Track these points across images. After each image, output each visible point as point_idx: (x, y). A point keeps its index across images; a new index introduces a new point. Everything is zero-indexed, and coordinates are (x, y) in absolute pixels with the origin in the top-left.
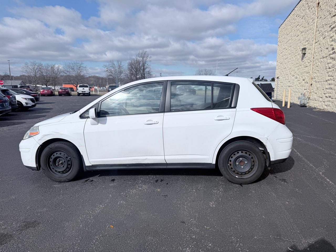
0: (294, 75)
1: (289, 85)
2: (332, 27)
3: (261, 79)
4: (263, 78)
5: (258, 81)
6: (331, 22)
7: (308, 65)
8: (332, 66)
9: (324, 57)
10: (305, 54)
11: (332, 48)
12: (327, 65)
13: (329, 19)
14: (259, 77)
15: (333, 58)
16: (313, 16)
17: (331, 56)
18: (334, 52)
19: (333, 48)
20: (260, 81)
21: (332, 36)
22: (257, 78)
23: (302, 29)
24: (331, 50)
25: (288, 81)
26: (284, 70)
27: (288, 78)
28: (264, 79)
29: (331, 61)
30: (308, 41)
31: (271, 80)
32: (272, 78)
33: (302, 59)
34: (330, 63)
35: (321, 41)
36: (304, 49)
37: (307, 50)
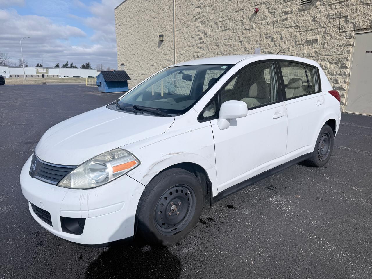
0: (149, 62)
1: (143, 73)
2: (197, 17)
3: (69, 65)
4: (72, 64)
5: (67, 67)
6: (195, 13)
7: (169, 52)
8: (201, 55)
9: (190, 46)
10: (162, 41)
11: (199, 38)
12: (195, 54)
13: (192, 10)
14: (67, 63)
15: (201, 48)
16: (168, 3)
17: (199, 45)
18: (202, 42)
19: (201, 38)
20: (69, 68)
21: (198, 26)
22: (64, 64)
23: (154, 15)
24: (198, 40)
25: (140, 68)
26: (131, 57)
27: (139, 65)
28: (73, 66)
29: (199, 50)
30: (165, 28)
31: (81, 67)
32: (82, 65)
33: (159, 46)
34: (199, 52)
35: (184, 30)
36: (161, 36)
37: (164, 37)
